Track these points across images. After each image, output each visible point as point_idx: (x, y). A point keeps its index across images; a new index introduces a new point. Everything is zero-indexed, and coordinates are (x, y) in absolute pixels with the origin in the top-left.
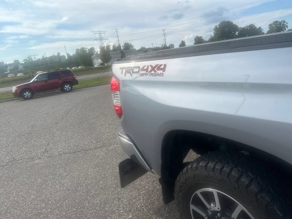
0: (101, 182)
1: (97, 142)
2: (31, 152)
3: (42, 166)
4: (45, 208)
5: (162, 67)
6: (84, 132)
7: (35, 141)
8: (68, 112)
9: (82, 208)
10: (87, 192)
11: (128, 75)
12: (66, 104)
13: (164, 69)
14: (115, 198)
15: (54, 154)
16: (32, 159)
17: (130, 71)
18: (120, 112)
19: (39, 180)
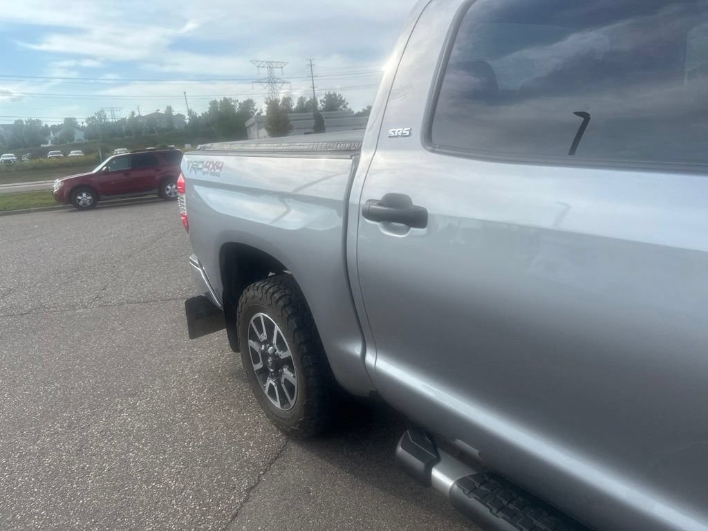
0: (173, 341)
1: (190, 289)
2: (72, 297)
3: (86, 318)
4: (78, 365)
5: (220, 165)
6: (174, 273)
7: (82, 282)
8: (157, 239)
9: (133, 367)
10: (146, 350)
11: (193, 172)
12: (159, 224)
13: (220, 168)
14: (184, 358)
15: (111, 302)
16: (73, 307)
17: (195, 167)
18: (187, 224)
19: (77, 334)
